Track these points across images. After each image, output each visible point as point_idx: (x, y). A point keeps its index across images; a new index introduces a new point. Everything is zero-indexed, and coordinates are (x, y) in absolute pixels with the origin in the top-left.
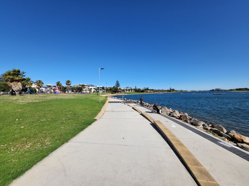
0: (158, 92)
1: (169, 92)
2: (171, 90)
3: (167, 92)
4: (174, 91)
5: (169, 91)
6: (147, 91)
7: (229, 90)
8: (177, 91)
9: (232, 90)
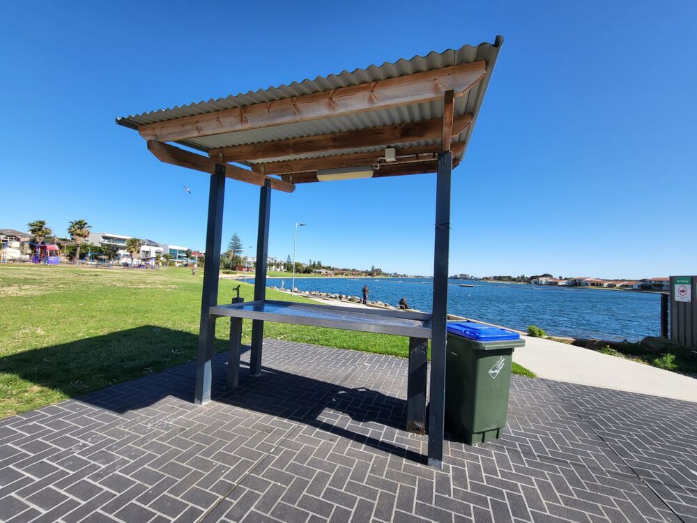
0: (346, 275)
1: (370, 277)
2: (373, 270)
3: (366, 275)
4: (379, 274)
5: (371, 274)
6: (320, 270)
7: (483, 279)
8: (386, 275)
9: (487, 279)
